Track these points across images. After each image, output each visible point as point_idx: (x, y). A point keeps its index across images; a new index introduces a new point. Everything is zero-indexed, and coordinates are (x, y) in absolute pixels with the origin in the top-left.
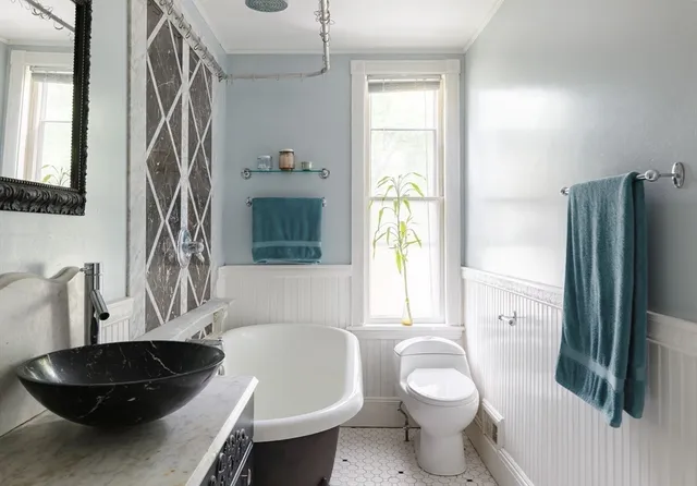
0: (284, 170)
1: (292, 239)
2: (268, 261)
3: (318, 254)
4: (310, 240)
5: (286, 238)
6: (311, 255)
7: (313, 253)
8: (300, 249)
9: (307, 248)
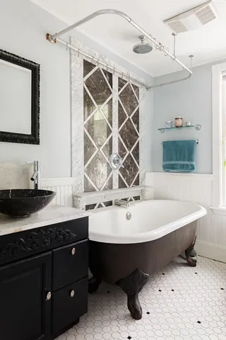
0: (177, 127)
1: (180, 160)
2: (170, 170)
3: (193, 168)
4: (189, 160)
5: (177, 160)
6: (189, 168)
7: (190, 167)
8: (184, 165)
9: (187, 165)
